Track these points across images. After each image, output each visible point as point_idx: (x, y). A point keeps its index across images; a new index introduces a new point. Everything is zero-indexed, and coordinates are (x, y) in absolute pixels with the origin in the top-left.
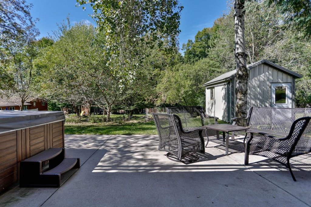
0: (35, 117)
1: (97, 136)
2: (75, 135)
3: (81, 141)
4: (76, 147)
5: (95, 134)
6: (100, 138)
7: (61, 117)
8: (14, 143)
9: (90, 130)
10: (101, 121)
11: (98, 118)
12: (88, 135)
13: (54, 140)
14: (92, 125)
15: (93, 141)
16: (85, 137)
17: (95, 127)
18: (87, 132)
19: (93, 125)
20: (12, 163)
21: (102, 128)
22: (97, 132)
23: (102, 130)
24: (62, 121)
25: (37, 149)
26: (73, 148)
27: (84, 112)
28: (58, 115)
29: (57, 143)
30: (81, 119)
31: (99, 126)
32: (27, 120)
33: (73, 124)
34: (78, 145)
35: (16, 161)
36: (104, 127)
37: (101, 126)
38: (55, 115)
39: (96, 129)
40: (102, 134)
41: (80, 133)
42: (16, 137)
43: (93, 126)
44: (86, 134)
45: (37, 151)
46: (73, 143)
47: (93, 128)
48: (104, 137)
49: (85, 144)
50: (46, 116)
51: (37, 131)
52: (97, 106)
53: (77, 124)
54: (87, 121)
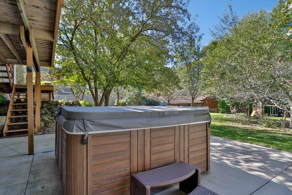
0: (159, 114)
1: (269, 150)
2: (236, 142)
3: (240, 153)
4: (231, 163)
5: (268, 147)
6: (274, 156)
7: (203, 117)
8: (126, 147)
9: (260, 138)
10: (279, 125)
11: (275, 120)
12: (255, 146)
13: (190, 150)
14: (265, 130)
15: (260, 158)
16: (249, 148)
17: (268, 134)
18: (255, 140)
19: (267, 130)
20: (123, 173)
21: (280, 137)
22: (272, 144)
23: (281, 141)
24: (207, 123)
25: (163, 159)
26: (225, 163)
27: (257, 112)
28: (199, 114)
29: (197, 155)
30: (251, 120)
31: (276, 133)
32: (146, 117)
33: (239, 125)
34: (234, 160)
35: (129, 171)
36: (286, 136)
37: (280, 134)
38: (194, 113)
39: (271, 137)
40: (280, 149)
41: (243, 139)
42: (129, 139)
43: (266, 132)
44: (252, 143)
45: (162, 162)
46: (228, 154)
47: (266, 134)
48: (283, 157)
49: (247, 161)
50: (178, 114)
51: (162, 134)
52: (274, 106)
53: (244, 126)
54: (258, 124)
